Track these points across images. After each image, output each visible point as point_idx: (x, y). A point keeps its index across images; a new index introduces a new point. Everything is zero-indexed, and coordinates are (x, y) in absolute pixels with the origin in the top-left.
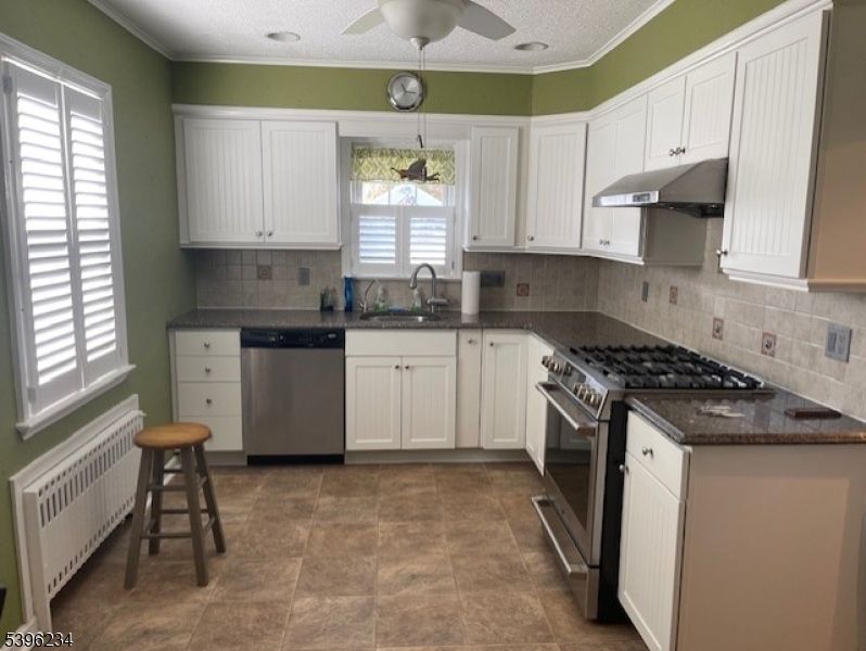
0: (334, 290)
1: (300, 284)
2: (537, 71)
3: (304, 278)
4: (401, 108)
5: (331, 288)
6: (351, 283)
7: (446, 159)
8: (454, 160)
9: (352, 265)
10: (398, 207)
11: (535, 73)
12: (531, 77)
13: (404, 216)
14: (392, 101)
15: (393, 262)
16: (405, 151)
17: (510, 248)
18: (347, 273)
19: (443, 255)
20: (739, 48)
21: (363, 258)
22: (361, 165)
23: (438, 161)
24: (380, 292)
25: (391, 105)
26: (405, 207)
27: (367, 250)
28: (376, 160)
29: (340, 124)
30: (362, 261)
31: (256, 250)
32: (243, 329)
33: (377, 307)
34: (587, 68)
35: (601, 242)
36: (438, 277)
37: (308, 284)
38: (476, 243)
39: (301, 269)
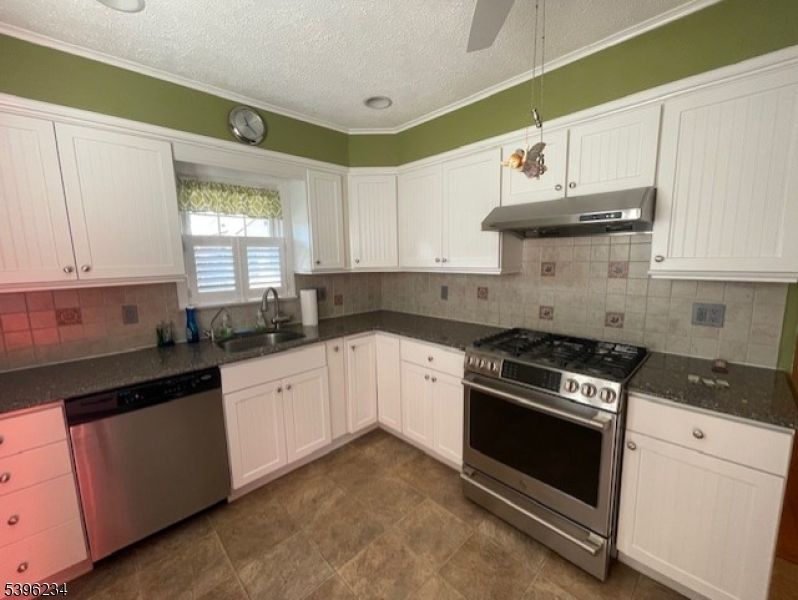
0: (172, 324)
1: (125, 323)
2: (352, 132)
3: (130, 316)
4: (245, 140)
5: (168, 322)
6: (192, 314)
7: (273, 197)
8: (279, 198)
9: (189, 294)
10: (235, 239)
11: (350, 133)
12: (345, 137)
13: (241, 247)
14: (236, 131)
15: (233, 288)
16: (235, 187)
17: (341, 269)
18: (184, 305)
19: (279, 279)
20: (665, 100)
21: (201, 287)
22: (189, 194)
23: (266, 198)
24: (225, 318)
25: (233, 135)
26: (240, 238)
27: (206, 280)
28: (206, 192)
29: (175, 144)
30: (201, 291)
31: (52, 292)
32: (67, 401)
33: (223, 332)
34: (393, 135)
35: (438, 261)
36: (279, 297)
37: (137, 321)
38: (319, 267)
39: (124, 308)
